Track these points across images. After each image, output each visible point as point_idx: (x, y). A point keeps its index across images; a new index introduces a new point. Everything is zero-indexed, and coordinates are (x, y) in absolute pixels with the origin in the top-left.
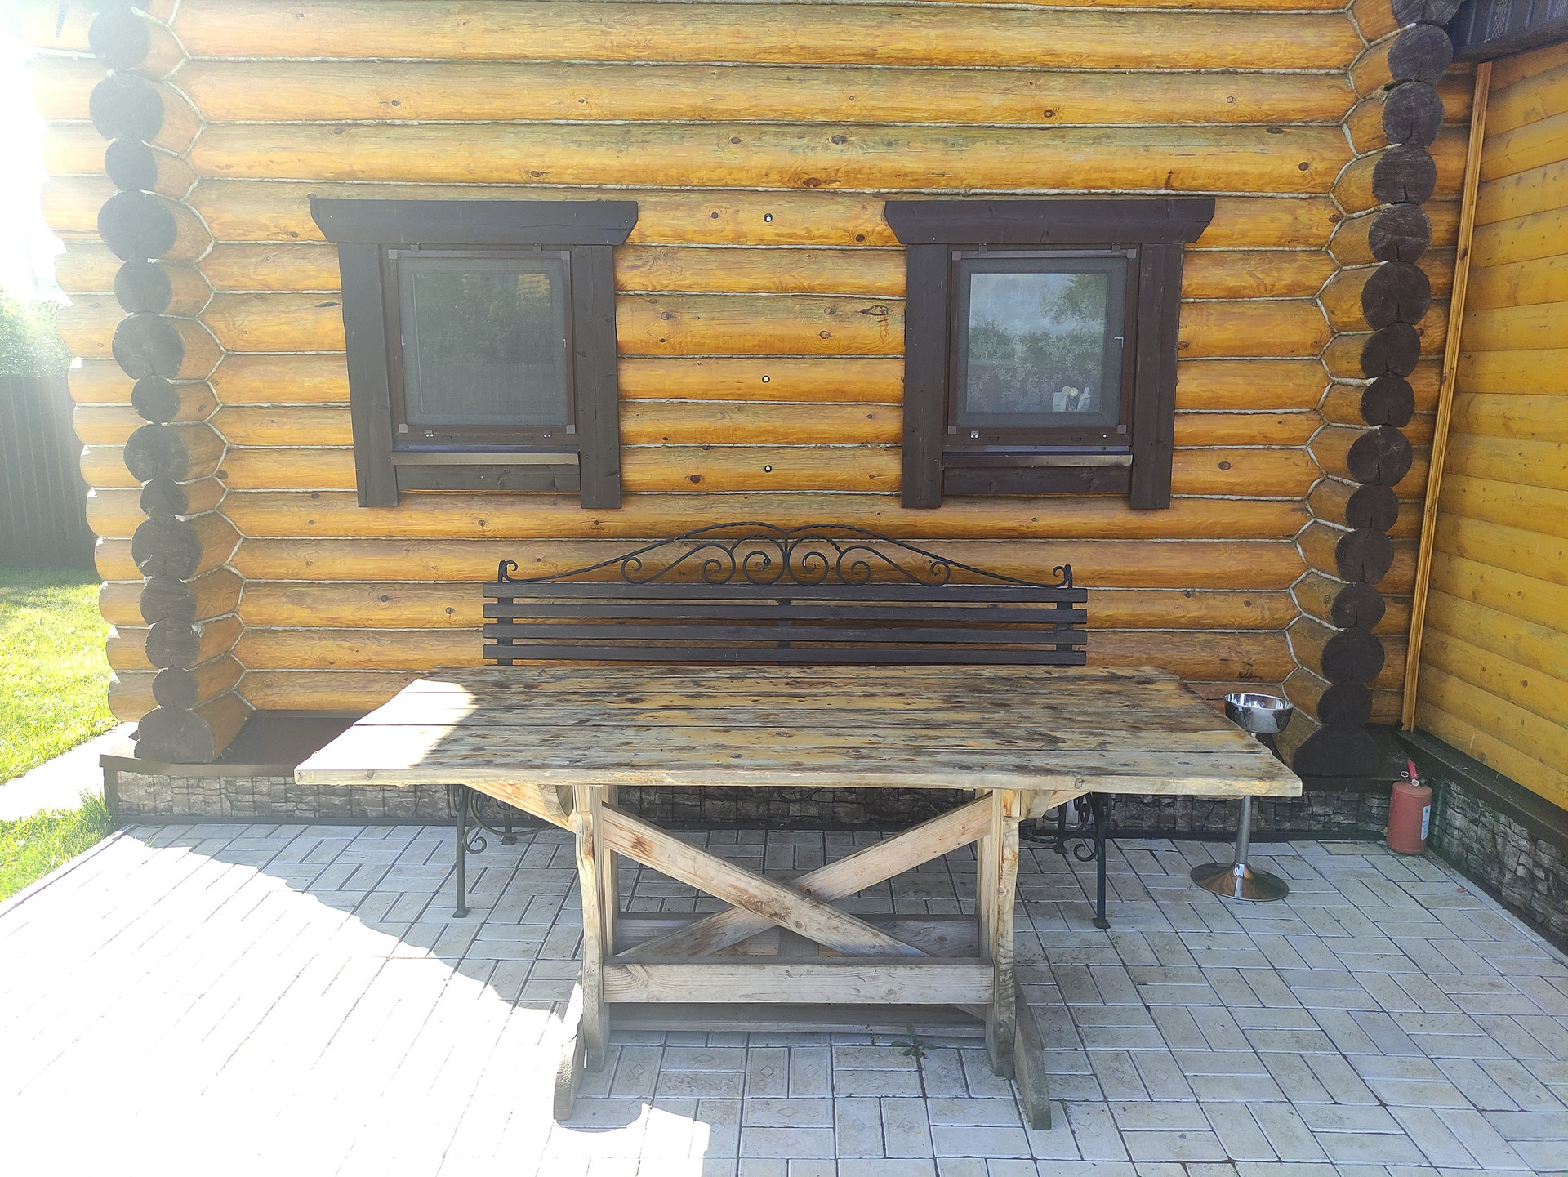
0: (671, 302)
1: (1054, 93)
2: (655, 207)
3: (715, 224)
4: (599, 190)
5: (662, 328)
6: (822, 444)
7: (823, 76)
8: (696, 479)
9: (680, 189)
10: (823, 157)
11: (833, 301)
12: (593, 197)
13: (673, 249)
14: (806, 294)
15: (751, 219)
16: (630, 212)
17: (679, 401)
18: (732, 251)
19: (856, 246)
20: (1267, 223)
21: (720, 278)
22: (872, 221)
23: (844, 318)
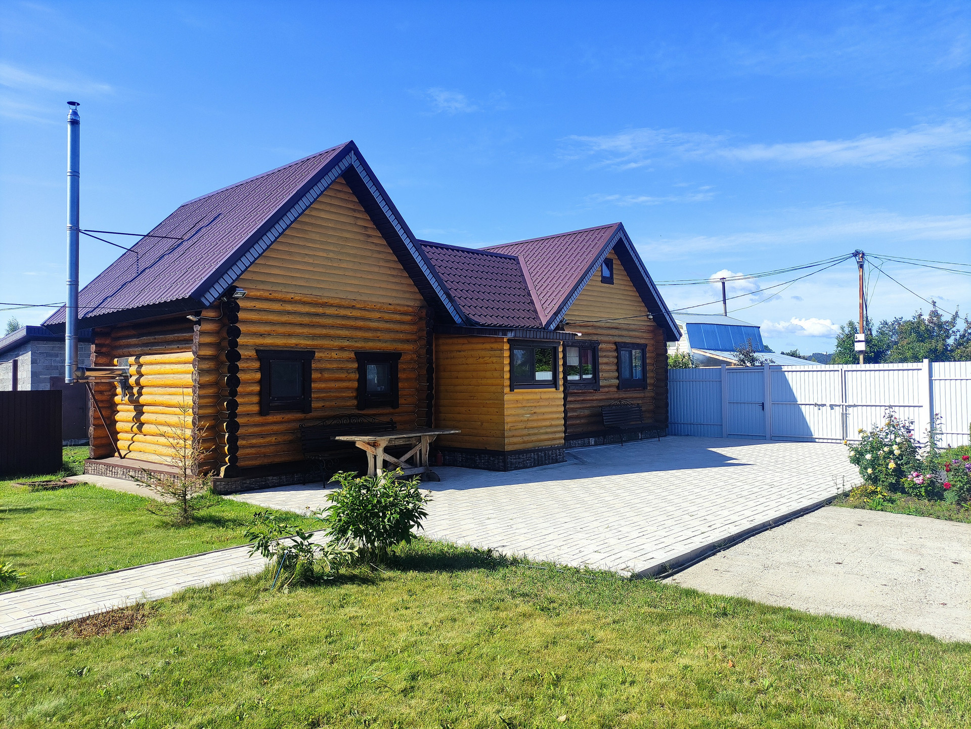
0: (321, 371)
1: (379, 334)
2: (317, 352)
3: (327, 355)
4: (306, 348)
5: (320, 375)
6: (343, 398)
7: (345, 329)
8: (323, 406)
9: (321, 348)
10: (346, 343)
11: (347, 371)
12: (307, 350)
13: (320, 360)
14: (342, 369)
15: (334, 355)
16: (313, 353)
17: (320, 390)
18: (331, 360)
19: (349, 360)
20: (409, 357)
21: (328, 366)
22: (352, 355)
23: (349, 373)
